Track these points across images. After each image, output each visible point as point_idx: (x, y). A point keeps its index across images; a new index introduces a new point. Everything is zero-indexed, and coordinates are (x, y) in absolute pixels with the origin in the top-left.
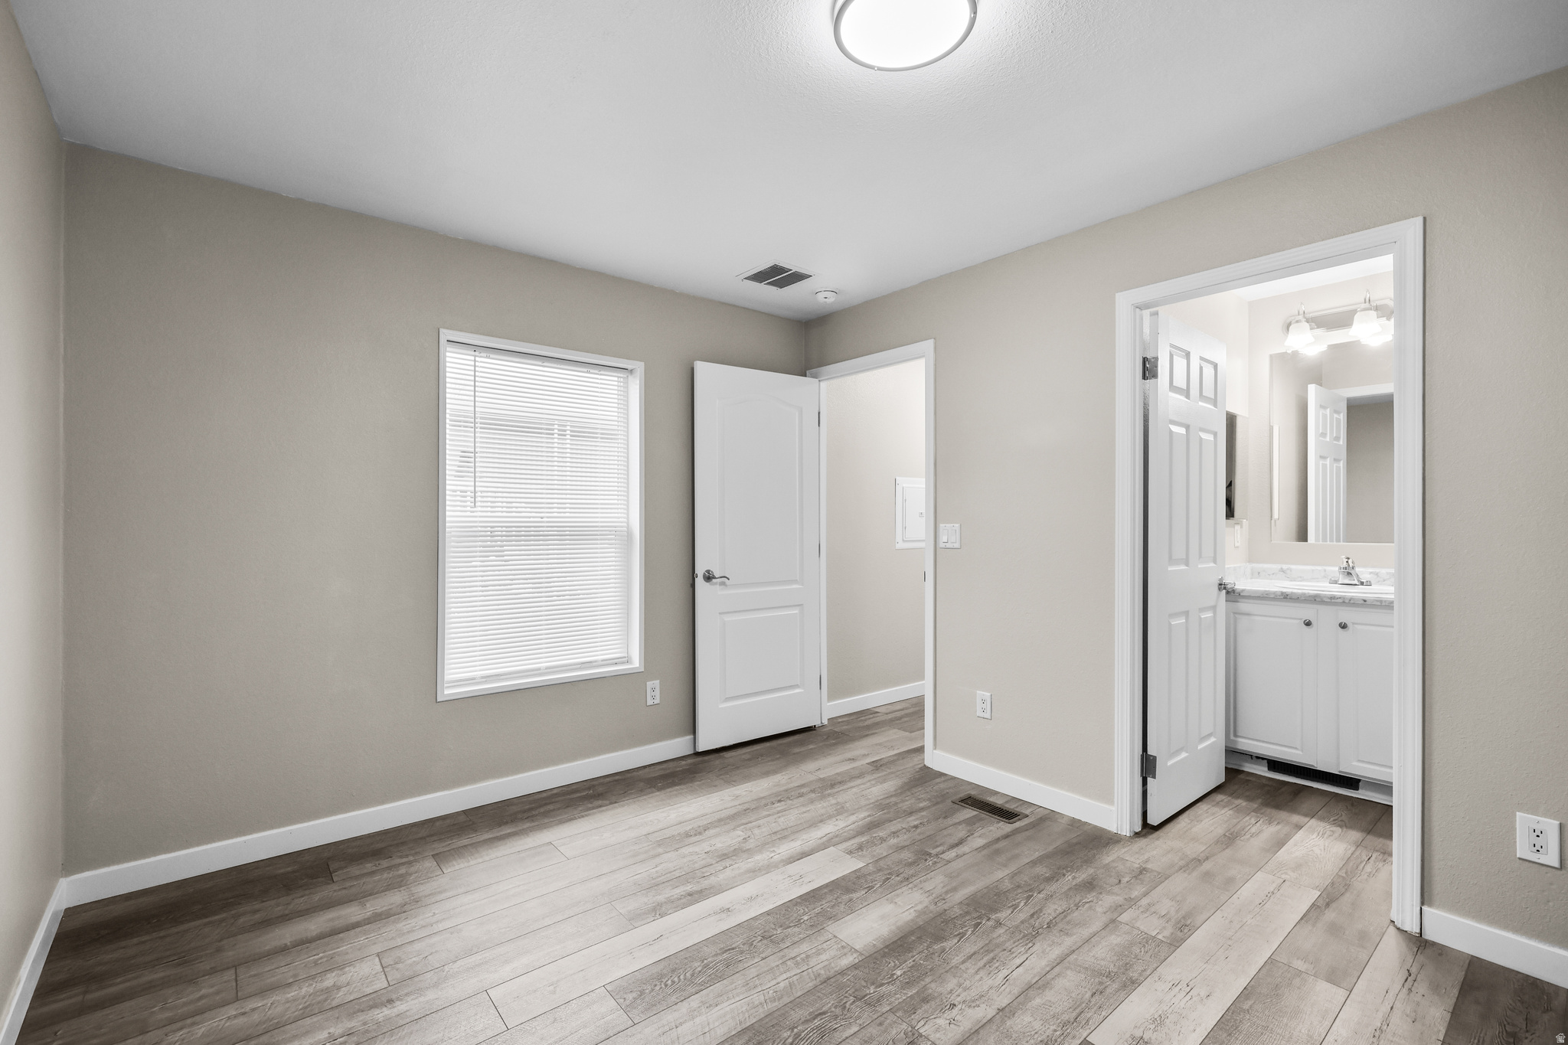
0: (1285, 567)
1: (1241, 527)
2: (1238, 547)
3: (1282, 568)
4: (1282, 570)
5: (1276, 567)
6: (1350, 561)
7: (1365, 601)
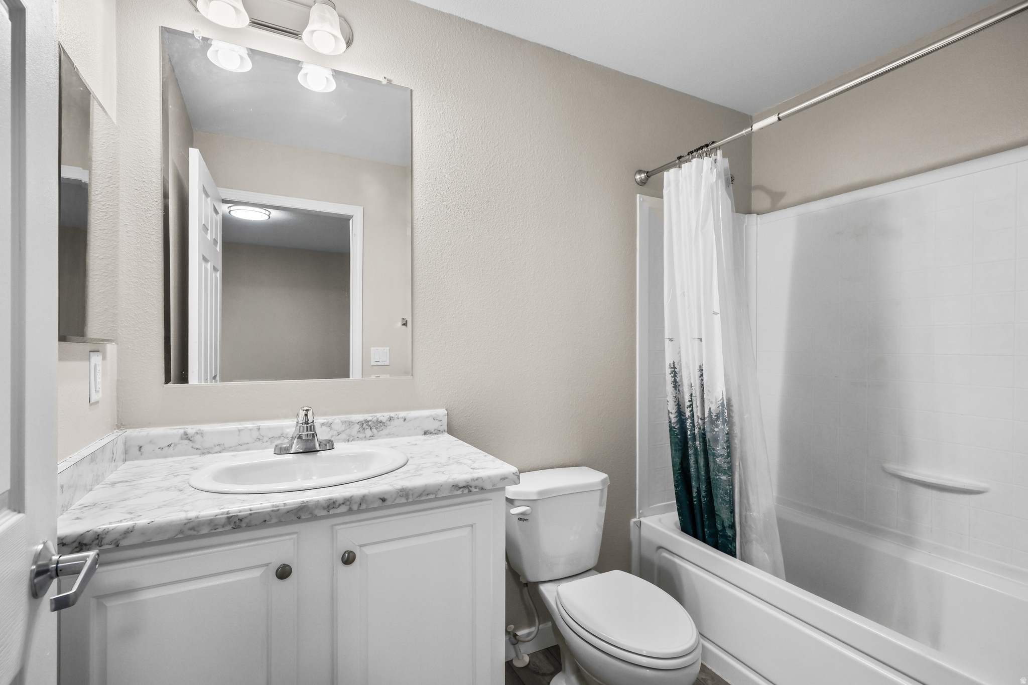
0: (191, 429)
1: (104, 358)
2: (97, 402)
3: (186, 434)
4: (186, 437)
5: (174, 431)
6: (310, 414)
7: (383, 500)
